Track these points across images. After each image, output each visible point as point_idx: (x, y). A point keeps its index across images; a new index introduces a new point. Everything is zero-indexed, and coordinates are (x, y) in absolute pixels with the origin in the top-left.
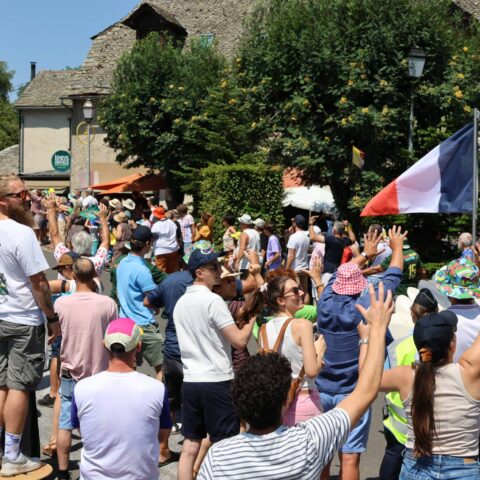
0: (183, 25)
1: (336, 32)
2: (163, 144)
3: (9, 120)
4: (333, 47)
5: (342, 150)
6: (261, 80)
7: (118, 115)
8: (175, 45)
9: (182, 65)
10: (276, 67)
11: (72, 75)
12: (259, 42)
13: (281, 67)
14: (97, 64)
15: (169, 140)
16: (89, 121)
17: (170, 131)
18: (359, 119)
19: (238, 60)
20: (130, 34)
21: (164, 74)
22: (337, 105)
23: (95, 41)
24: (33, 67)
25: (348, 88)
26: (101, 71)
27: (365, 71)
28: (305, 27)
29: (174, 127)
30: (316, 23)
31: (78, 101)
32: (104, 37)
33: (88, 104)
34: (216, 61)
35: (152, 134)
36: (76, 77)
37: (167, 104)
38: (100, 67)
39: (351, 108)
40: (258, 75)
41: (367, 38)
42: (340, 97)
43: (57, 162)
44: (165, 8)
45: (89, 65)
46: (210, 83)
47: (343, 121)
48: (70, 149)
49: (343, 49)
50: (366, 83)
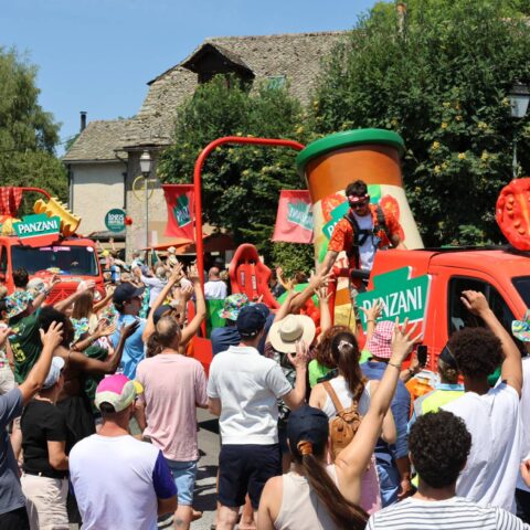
0: (249, 66)
1: (426, 68)
2: (229, 199)
3: (56, 177)
4: (424, 85)
5: (435, 202)
6: (341, 124)
7: (180, 167)
8: (243, 89)
9: (251, 111)
10: (358, 110)
11: (127, 125)
12: (340, 83)
13: (364, 109)
14: (154, 112)
15: (237, 194)
16: (147, 175)
17: (237, 183)
18: (455, 167)
19: (316, 103)
20: (191, 78)
21: (231, 121)
22: (429, 151)
23: (152, 87)
24: (83, 117)
25: (440, 131)
26: (159, 120)
27: (460, 112)
28: (391, 64)
29: (242, 179)
30: (404, 58)
31: (134, 153)
32: (162, 81)
33: (146, 156)
34: (289, 105)
35: (218, 188)
36: (131, 127)
37: (234, 155)
38: (157, 115)
39: (445, 154)
40: (339, 118)
41: (462, 74)
42: (431, 142)
43: (111, 222)
44: (229, 48)
45: (146, 113)
46: (283, 131)
47: (437, 169)
48: (125, 208)
49: (435, 87)
50: (463, 125)
